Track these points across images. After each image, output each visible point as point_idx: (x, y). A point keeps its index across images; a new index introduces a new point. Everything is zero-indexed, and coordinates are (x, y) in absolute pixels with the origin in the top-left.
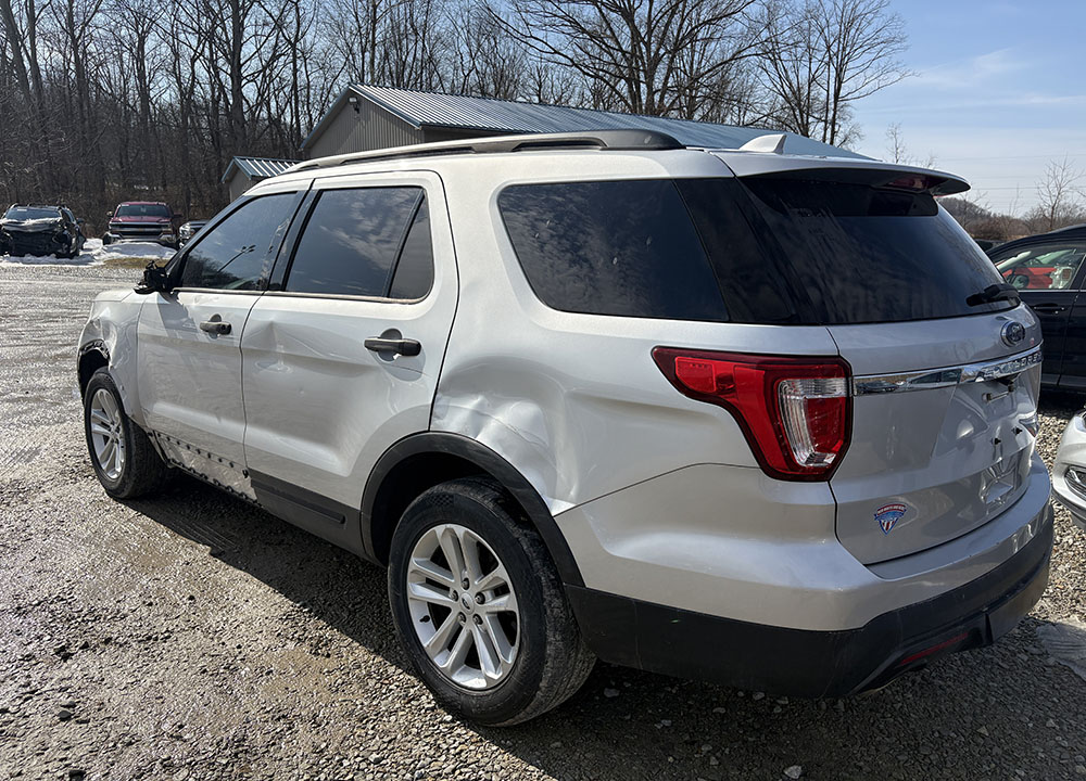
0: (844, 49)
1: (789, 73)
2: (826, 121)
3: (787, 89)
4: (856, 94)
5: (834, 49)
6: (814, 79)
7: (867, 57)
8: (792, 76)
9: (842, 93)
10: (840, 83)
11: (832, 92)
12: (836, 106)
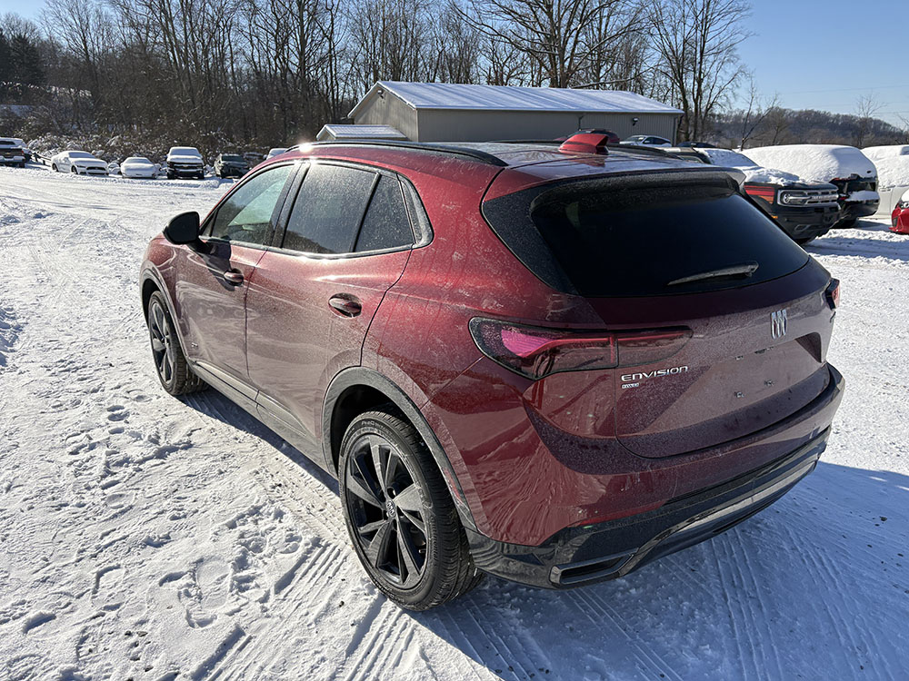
0: (707, 17)
1: (670, 35)
2: (695, 71)
3: (667, 48)
4: (715, 51)
5: (700, 18)
6: (687, 40)
7: (722, 23)
8: (672, 38)
9: (705, 51)
10: (704, 42)
11: (698, 49)
12: (701, 59)
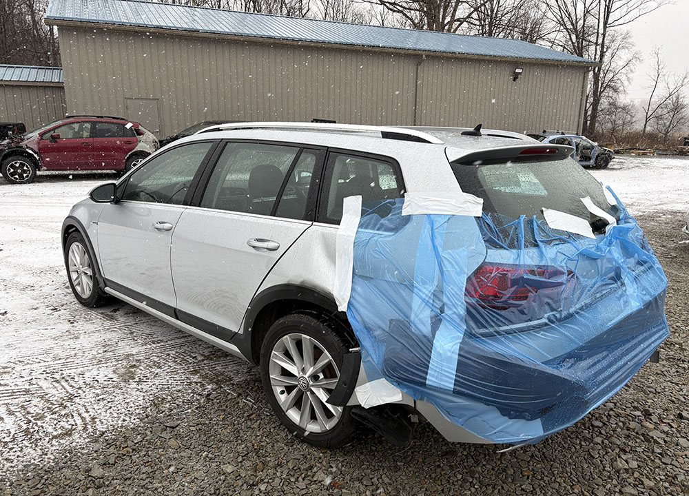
1: (569, 6)
2: (596, 44)
3: (566, 19)
4: (621, 21)
6: (588, 12)
8: (571, 9)
9: (610, 21)
10: (609, 12)
11: (602, 20)
